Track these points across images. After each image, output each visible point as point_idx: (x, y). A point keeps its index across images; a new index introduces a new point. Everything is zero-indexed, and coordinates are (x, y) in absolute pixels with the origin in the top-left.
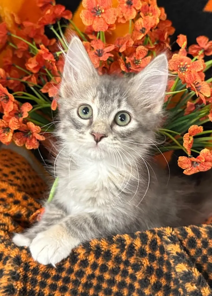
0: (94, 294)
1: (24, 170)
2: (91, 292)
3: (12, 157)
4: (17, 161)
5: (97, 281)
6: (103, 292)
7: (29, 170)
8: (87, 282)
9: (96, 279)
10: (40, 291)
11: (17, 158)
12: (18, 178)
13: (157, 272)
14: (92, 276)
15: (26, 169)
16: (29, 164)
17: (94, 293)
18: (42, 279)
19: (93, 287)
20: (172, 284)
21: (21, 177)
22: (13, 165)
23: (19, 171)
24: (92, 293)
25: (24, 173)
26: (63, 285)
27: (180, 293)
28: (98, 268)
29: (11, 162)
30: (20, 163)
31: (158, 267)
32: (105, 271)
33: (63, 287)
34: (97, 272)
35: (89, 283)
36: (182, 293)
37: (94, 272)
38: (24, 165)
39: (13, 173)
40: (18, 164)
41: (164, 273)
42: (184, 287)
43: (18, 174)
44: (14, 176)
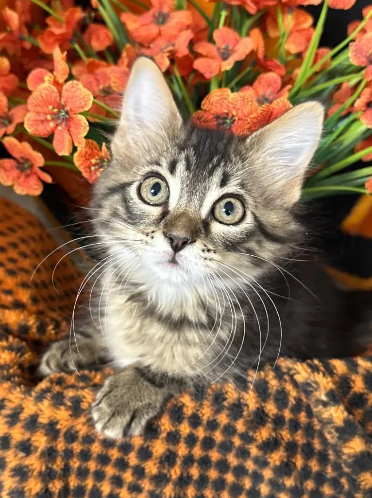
0: (196, 495)
1: (34, 239)
2: (191, 492)
3: (9, 212)
4: (19, 220)
5: (199, 469)
6: (211, 487)
7: (41, 238)
8: (182, 474)
9: (196, 465)
10: (94, 486)
11: (18, 213)
12: (24, 255)
13: (303, 450)
14: (189, 460)
15: (37, 237)
16: (41, 225)
17: (196, 492)
18: (97, 466)
19: (193, 482)
20: (329, 469)
21: (29, 252)
22: (13, 230)
23: (23, 241)
24: (193, 494)
25: (33, 245)
26: (134, 482)
27: (343, 487)
28: (198, 443)
29: (8, 224)
30: (25, 224)
31: (305, 441)
32: (211, 448)
33: (134, 486)
34: (197, 452)
35: (185, 475)
36: (346, 487)
37: (192, 452)
38: (31, 228)
39: (14, 245)
40: (21, 227)
41: (316, 451)
42: (356, 480)
43: (23, 248)
44: (17, 250)
